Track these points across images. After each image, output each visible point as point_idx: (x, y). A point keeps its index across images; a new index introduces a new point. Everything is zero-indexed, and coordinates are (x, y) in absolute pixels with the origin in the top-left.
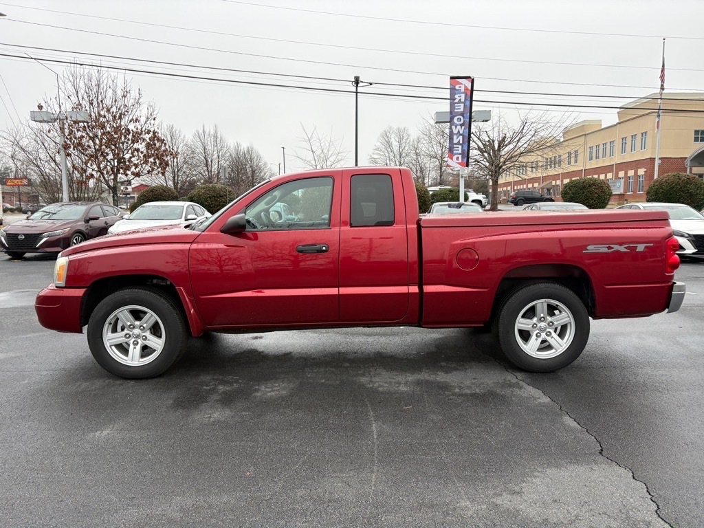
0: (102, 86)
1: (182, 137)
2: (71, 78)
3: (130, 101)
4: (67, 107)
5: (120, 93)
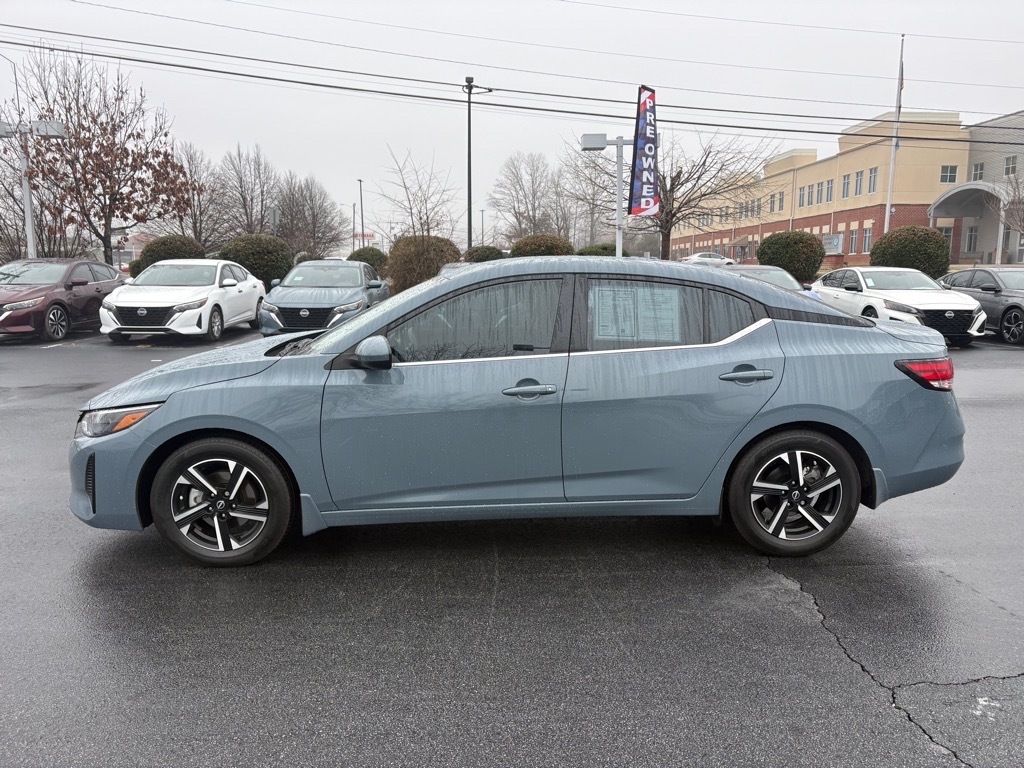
0: (84, 83)
1: (206, 162)
2: (36, 70)
3: (127, 106)
4: (32, 114)
5: (111, 94)
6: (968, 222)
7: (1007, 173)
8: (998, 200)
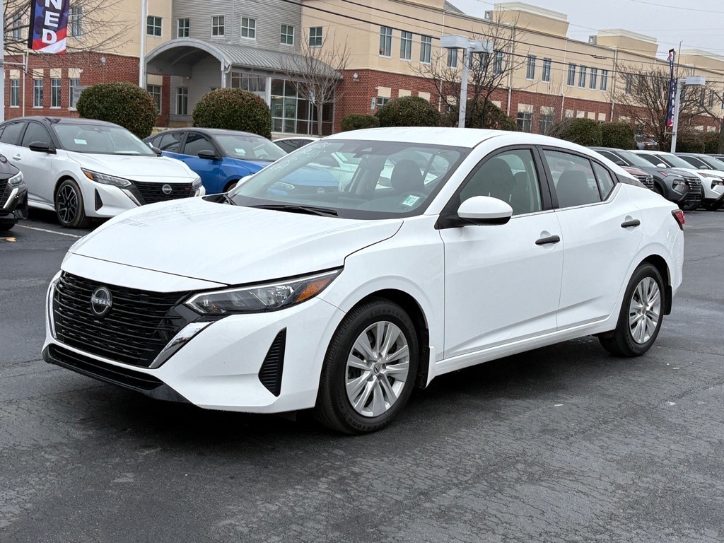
6: (176, 81)
7: (215, 33)
8: (220, 63)
